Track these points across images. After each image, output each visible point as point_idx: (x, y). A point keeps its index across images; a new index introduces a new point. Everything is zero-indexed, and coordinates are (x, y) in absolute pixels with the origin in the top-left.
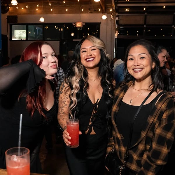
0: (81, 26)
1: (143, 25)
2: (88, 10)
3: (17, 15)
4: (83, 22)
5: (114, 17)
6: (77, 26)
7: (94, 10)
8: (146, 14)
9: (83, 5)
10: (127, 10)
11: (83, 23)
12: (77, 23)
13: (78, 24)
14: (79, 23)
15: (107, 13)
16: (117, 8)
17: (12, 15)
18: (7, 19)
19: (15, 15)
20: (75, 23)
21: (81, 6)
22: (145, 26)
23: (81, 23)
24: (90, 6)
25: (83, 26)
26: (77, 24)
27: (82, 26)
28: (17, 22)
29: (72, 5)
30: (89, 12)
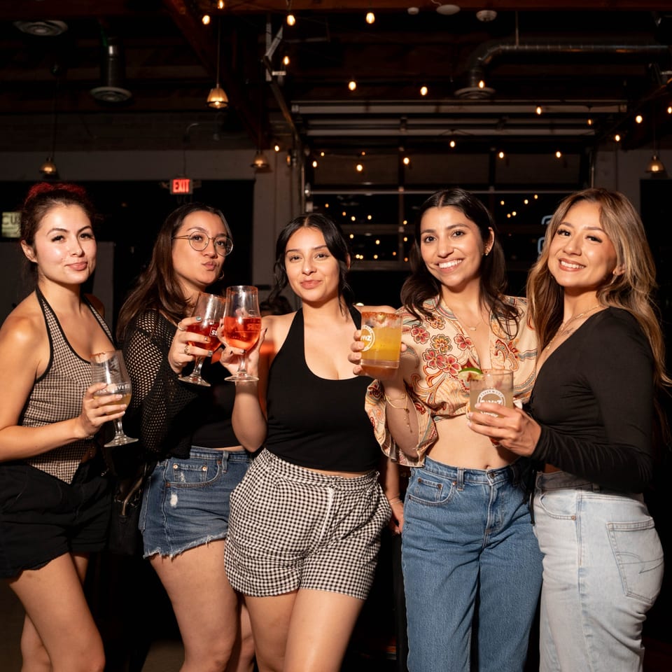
0: (187, 190)
1: (396, 186)
4: (195, 178)
5: (297, 162)
6: (175, 191)
11: (194, 181)
12: (175, 181)
13: (177, 183)
14: (180, 182)
20: (167, 181)
22: (401, 189)
23: (187, 181)
25: (194, 190)
26: (175, 186)
27: (191, 192)
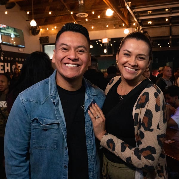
1: (169, 36)
2: (113, 26)
3: (48, 36)
4: (109, 38)
7: (119, 25)
8: (171, 25)
9: (108, 22)
10: (150, 22)
14: (105, 39)
15: (131, 27)
16: (140, 21)
17: (44, 36)
18: (39, 40)
19: (46, 36)
20: (101, 39)
21: (106, 23)
22: (171, 37)
23: (107, 39)
24: (115, 22)
26: (103, 41)
27: (108, 42)
28: (48, 42)
29: (99, 23)
30: (114, 28)
